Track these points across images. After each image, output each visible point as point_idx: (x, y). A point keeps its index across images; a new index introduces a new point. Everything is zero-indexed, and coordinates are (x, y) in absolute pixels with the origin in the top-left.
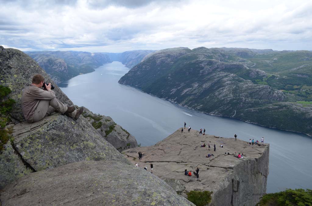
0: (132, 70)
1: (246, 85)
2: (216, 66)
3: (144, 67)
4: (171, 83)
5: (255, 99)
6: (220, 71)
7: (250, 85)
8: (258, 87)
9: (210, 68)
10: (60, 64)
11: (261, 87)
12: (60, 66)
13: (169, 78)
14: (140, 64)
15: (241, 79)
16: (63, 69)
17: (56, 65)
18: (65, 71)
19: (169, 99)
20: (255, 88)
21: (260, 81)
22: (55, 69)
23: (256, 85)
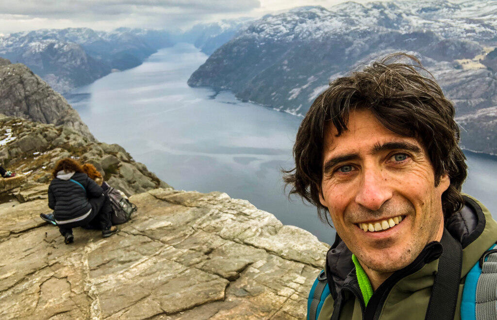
0: (213, 57)
1: (440, 73)
2: (377, 38)
3: (235, 49)
4: (289, 78)
5: (459, 99)
6: (385, 48)
7: (447, 71)
8: (465, 74)
9: (366, 42)
10: (72, 53)
11: (470, 74)
12: (71, 57)
13: (285, 67)
14: (228, 45)
15: (429, 60)
16: (79, 63)
17: (65, 55)
18: (83, 67)
19: (286, 109)
20: (458, 77)
21: (468, 62)
22: (64, 63)
23: (459, 71)
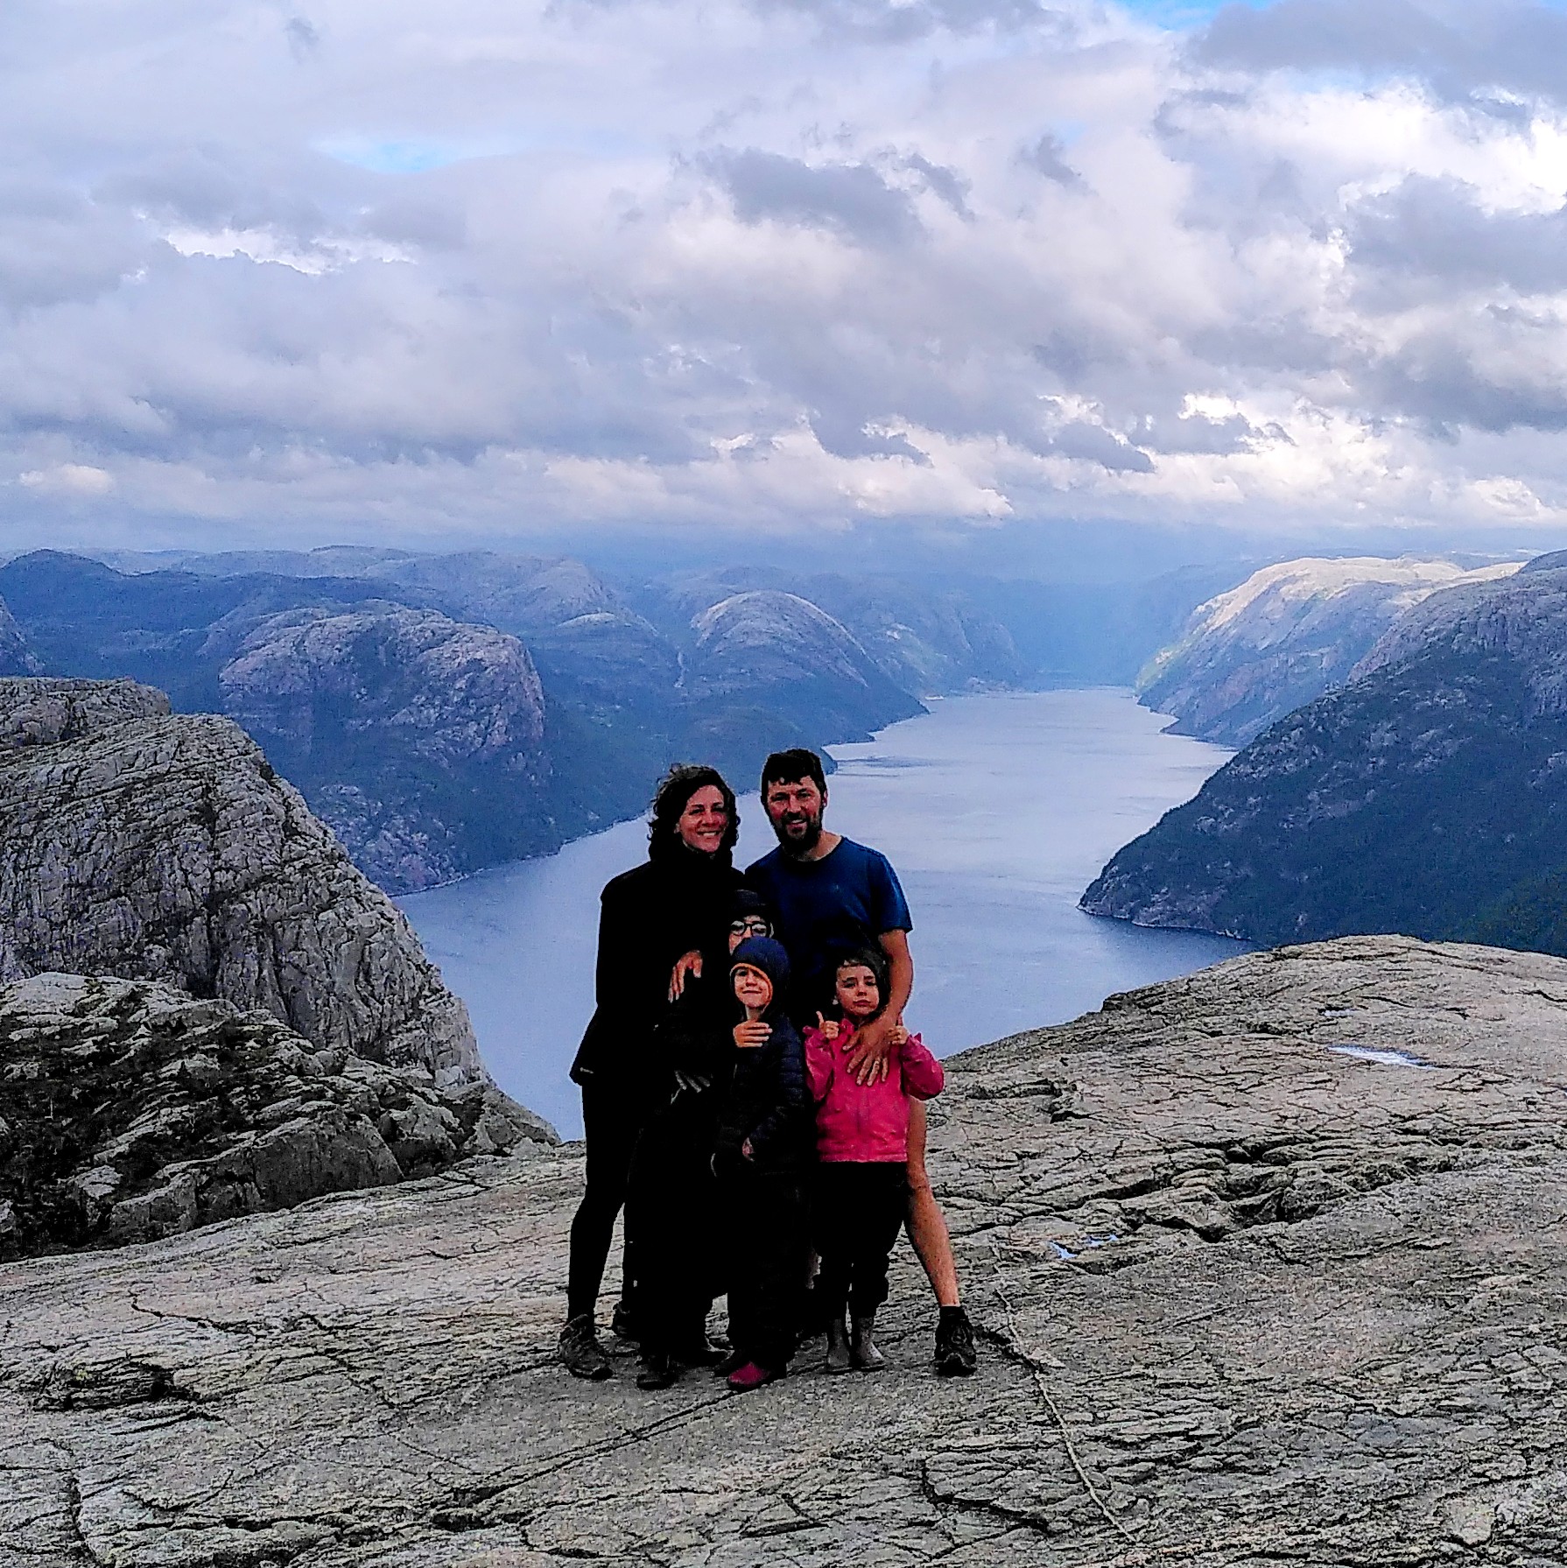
0: (1243, 769)
17: (435, 692)
18: (518, 762)
